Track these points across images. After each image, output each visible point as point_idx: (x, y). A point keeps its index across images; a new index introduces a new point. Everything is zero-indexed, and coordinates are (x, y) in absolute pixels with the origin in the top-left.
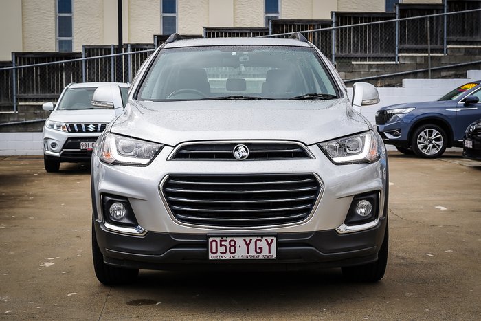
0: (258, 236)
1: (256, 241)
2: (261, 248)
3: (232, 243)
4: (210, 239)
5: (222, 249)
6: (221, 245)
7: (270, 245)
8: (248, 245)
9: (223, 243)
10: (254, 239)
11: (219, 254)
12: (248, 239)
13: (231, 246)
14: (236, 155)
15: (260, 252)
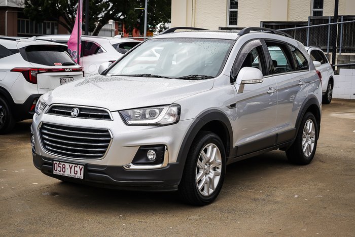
0: (76, 164)
1: (75, 166)
2: (77, 171)
3: (64, 166)
4: (54, 162)
5: (59, 169)
6: (59, 167)
7: (81, 170)
8: (71, 168)
9: (60, 165)
10: (74, 165)
11: (58, 171)
12: (71, 165)
13: (63, 168)
14: (72, 114)
15: (76, 174)
